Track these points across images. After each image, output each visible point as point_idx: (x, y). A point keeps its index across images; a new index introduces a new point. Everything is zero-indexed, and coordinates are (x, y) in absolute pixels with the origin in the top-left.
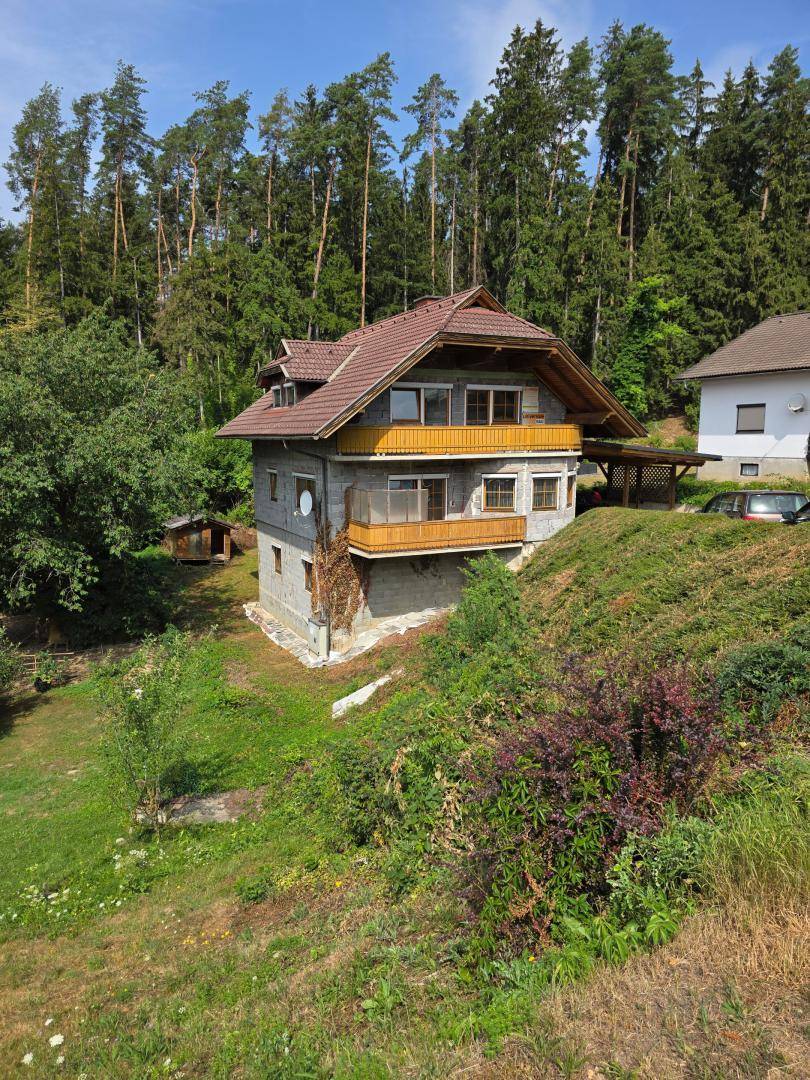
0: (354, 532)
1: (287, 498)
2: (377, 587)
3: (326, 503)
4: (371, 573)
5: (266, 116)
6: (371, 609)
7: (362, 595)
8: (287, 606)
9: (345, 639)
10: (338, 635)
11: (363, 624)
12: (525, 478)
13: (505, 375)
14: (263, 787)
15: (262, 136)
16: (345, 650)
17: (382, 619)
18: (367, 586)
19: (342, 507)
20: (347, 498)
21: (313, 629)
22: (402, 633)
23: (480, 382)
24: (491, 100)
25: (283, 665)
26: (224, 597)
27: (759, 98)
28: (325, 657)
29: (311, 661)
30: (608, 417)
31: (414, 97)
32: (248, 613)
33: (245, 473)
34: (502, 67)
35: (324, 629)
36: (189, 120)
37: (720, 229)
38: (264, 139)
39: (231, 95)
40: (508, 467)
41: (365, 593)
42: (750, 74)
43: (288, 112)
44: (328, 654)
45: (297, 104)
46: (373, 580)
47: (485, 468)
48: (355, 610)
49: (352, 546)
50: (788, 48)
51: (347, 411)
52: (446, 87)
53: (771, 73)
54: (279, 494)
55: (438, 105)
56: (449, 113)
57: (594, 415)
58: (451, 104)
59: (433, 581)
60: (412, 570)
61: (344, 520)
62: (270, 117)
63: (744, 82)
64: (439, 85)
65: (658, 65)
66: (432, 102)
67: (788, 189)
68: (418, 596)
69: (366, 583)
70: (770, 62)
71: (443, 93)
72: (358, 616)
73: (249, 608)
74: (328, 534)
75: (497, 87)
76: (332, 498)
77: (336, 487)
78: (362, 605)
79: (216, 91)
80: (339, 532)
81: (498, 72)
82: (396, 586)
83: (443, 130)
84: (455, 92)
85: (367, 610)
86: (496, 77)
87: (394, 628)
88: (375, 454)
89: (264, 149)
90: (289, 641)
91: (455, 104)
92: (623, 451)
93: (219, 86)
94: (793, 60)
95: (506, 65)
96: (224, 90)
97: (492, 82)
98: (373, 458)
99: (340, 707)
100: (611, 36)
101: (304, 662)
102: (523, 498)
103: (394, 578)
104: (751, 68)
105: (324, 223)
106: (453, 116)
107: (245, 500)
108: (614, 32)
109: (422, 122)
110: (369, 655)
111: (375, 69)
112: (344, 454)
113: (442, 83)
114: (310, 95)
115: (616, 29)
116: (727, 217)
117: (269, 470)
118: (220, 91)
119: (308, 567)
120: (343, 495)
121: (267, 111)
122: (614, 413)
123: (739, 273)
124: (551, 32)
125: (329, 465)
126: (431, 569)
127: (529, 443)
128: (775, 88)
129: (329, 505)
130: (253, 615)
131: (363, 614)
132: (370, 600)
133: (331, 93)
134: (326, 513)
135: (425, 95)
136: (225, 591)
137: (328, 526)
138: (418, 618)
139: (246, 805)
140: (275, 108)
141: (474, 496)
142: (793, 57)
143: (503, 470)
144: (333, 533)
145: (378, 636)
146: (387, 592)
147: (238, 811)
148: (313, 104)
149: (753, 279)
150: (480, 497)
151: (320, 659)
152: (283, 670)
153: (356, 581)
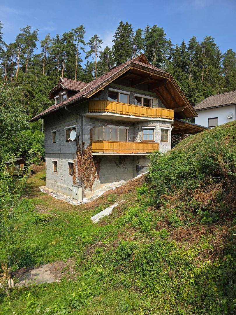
0: (94, 146)
1: (61, 140)
2: (102, 171)
3: (82, 134)
4: (100, 165)
5: (43, 41)
6: (100, 180)
7: (96, 174)
8: (60, 184)
9: (89, 192)
10: (87, 191)
11: (97, 186)
12: (158, 128)
13: (147, 93)
14: (72, 259)
15: (41, 47)
16: (89, 197)
17: (104, 184)
18: (99, 170)
19: (89, 136)
20: (91, 132)
21: (75, 189)
22: (114, 189)
23: (139, 93)
24: (114, 41)
25: (62, 205)
26: (30, 186)
27: (186, 50)
28: (81, 201)
29: (74, 203)
30: (185, 108)
31: (90, 40)
32: (42, 190)
33: (36, 146)
34: (117, 32)
35: (81, 189)
36: (17, 36)
37: (181, 82)
38: (42, 48)
39: (32, 31)
40: (152, 124)
41: (98, 173)
42: (183, 44)
43: (50, 40)
44: (82, 199)
45: (53, 39)
46: (101, 168)
47: (143, 125)
48: (94, 180)
49: (93, 152)
50: (194, 37)
51: (97, 87)
52: (99, 39)
53: (190, 43)
54: (57, 140)
55: (97, 44)
56: (100, 46)
57: (179, 108)
58: (100, 44)
59: (123, 170)
60: (115, 164)
61: (90, 142)
62: (44, 41)
63: (182, 46)
64: (97, 38)
65: (162, 35)
66: (95, 43)
67: (199, 72)
68: (118, 175)
69: (98, 169)
70: (189, 40)
71: (98, 40)
72: (95, 183)
73: (42, 189)
74: (83, 147)
75: (116, 38)
76: (85, 132)
77: (87, 128)
78: (97, 178)
79: (27, 29)
80: (88, 147)
81: (116, 33)
82: (110, 171)
83: (98, 51)
84: (102, 40)
85: (99, 180)
86: (115, 35)
87: (110, 187)
88: (105, 112)
89: (42, 51)
90: (62, 197)
91: (102, 44)
92: (186, 124)
93: (28, 27)
94: (195, 40)
95: (118, 31)
96: (29, 29)
97: (114, 36)
98: (104, 114)
99: (96, 218)
100: (147, 29)
101: (71, 204)
102: (158, 136)
103: (109, 168)
104: (183, 42)
105: (62, 74)
106: (101, 47)
107: (36, 156)
108: (147, 28)
109: (92, 48)
110: (102, 198)
111: (79, 29)
112: (91, 112)
113: (98, 37)
114: (58, 37)
115: (148, 28)
116: (183, 78)
117: (52, 131)
118: (28, 29)
119: (71, 165)
120: (89, 131)
121: (43, 39)
122: (187, 106)
123: (188, 93)
124: (130, 25)
125: (84, 119)
126: (122, 164)
127: (160, 114)
128: (191, 47)
129: (84, 136)
130: (44, 190)
131: (97, 182)
132: (99, 176)
133: (65, 35)
134: (82, 139)
135: (93, 40)
136: (30, 184)
137: (83, 144)
138: (118, 184)
139: (64, 270)
140: (46, 39)
141: (139, 136)
142: (195, 39)
143: (149, 125)
144: (86, 147)
145: (103, 190)
146: (106, 173)
147: (59, 275)
148: (58, 39)
149: (192, 94)
150: (141, 136)
151: (79, 202)
152: (63, 207)
153: (94, 168)
